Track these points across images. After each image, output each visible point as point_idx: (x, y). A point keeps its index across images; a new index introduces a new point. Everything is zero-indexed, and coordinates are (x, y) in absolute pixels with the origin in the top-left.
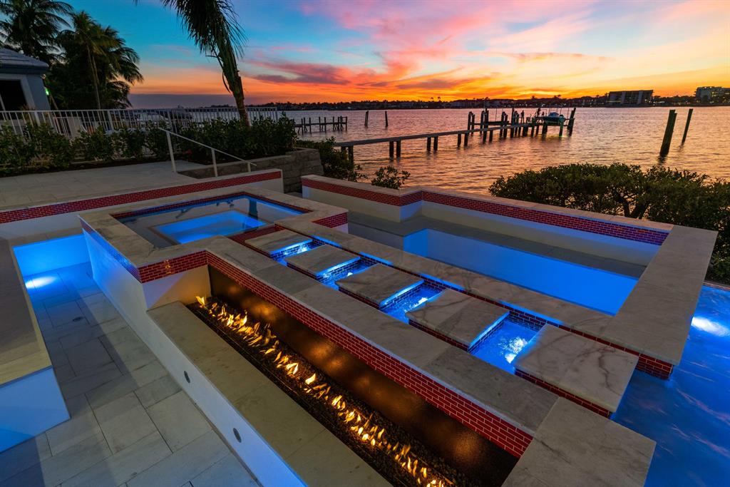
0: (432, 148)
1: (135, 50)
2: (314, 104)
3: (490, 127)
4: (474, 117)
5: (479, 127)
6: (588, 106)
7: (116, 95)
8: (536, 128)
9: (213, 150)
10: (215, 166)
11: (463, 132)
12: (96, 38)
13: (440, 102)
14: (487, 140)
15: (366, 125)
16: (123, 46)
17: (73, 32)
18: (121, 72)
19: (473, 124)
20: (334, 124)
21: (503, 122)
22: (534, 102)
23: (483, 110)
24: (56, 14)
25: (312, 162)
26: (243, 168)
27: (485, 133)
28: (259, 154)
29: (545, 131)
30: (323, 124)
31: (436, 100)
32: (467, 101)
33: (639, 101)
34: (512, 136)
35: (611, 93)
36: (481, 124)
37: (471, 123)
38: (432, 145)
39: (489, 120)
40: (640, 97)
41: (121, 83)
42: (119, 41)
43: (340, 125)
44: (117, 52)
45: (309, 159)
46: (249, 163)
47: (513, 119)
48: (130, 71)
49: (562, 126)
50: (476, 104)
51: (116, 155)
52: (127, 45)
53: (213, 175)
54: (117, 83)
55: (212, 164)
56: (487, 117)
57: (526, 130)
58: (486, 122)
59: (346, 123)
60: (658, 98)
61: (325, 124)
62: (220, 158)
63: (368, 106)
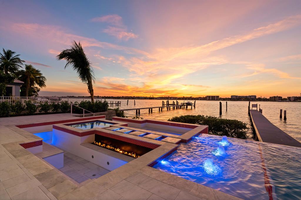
0: (150, 112)
1: (46, 77)
2: (108, 97)
3: (170, 106)
4: (164, 102)
5: (166, 106)
6: (201, 100)
7: (34, 92)
8: (184, 106)
9: (84, 110)
10: (84, 114)
11: (160, 107)
12: (33, 73)
13: (153, 97)
14: (169, 109)
15: (127, 104)
16: (42, 76)
17: (24, 71)
18: (38, 84)
19: (164, 105)
20: (116, 104)
21: (174, 104)
22: (184, 98)
23: (167, 100)
24: (18, 64)
25: (113, 114)
26: (92, 115)
27: (168, 107)
28: (96, 111)
29: (187, 107)
30: (112, 104)
31: (152, 97)
32: (162, 97)
33: (216, 99)
34: (177, 109)
35: (207, 96)
36: (167, 105)
37: (163, 104)
38: (150, 111)
39: (169, 104)
40: (216, 97)
41: (36, 88)
42: (40, 74)
43: (118, 104)
44: (39, 78)
45: (112, 113)
46: (94, 114)
47: (177, 104)
48: (41, 84)
49: (192, 106)
50: (165, 98)
51: (51, 111)
52: (43, 75)
53: (83, 117)
54: (34, 87)
55: (83, 114)
56: (168, 103)
57: (181, 107)
58: (168, 104)
59: (120, 104)
60: (221, 98)
61: (113, 104)
62: (86, 112)
63: (128, 98)
